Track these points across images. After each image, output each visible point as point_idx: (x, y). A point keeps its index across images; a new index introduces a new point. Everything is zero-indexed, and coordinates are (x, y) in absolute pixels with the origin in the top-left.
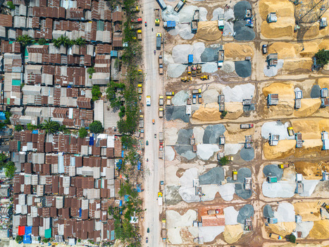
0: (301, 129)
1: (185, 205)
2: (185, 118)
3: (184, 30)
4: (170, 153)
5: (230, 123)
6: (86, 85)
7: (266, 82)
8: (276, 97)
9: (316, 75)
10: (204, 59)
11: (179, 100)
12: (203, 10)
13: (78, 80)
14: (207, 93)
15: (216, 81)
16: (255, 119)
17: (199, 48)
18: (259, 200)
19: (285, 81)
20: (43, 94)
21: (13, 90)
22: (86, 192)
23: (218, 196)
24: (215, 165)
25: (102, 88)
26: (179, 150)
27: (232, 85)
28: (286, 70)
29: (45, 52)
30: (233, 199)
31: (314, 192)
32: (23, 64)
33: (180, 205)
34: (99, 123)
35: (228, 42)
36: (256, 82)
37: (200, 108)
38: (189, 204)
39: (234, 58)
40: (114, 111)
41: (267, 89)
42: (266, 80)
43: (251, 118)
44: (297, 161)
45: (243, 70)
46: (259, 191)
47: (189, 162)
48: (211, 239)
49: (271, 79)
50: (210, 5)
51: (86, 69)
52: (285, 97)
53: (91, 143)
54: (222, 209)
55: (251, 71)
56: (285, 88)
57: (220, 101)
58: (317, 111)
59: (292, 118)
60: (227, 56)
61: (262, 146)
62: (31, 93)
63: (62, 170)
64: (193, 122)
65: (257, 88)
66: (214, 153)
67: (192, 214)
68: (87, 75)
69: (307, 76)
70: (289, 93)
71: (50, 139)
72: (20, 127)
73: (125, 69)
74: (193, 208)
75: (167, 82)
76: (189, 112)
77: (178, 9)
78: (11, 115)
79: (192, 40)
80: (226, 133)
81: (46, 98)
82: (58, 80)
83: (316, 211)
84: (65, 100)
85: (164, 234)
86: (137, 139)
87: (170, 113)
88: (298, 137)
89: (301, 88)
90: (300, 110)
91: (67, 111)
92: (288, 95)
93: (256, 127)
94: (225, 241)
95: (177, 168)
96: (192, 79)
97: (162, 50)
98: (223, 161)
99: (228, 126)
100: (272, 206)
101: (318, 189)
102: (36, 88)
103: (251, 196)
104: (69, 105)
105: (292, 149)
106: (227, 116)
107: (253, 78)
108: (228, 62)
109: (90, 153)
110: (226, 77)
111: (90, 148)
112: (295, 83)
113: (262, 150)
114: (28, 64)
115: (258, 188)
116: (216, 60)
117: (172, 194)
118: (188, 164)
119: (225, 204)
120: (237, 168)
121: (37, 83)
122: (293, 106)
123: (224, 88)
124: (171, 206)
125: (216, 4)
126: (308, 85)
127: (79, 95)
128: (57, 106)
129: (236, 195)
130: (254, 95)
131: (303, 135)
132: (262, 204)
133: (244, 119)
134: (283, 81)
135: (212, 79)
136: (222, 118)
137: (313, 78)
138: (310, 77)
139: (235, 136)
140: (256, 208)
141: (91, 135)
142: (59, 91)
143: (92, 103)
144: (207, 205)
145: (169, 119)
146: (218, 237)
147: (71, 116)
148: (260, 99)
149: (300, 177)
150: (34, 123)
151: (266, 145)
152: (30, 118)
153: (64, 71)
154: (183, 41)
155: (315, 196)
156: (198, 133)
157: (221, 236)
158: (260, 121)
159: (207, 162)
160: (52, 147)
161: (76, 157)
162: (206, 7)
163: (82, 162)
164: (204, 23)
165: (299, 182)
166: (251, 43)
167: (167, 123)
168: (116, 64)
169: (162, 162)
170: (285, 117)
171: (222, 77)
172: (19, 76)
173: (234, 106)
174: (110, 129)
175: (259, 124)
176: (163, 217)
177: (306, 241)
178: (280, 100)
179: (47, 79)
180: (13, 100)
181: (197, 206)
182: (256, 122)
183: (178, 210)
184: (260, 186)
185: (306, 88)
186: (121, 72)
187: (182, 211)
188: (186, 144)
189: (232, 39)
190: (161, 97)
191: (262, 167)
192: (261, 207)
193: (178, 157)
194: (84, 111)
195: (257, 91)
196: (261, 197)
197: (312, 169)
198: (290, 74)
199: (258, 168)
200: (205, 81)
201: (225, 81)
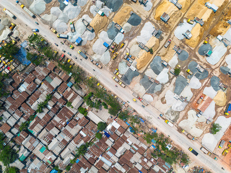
0: (194, 15)
1: (184, 113)
2: (136, 74)
3: (87, 36)
4: (148, 97)
5: (158, 51)
6: (74, 113)
7: (152, 14)
8: (165, 14)
10: (112, 38)
11: (123, 69)
12: (85, 17)
13: (68, 115)
14: (132, 51)
15: (130, 41)
16: (168, 36)
17: (103, 35)
18: (214, 70)
19: (160, 2)
20: (61, 140)
21: (45, 155)
22: (132, 160)
23: (193, 90)
24: (175, 78)
25: (83, 106)
26: (150, 92)
27: (138, 33)
29: (39, 121)
30: (202, 84)
32: (35, 138)
33: (181, 115)
34: (101, 123)
35: (113, 17)
36: (148, 19)
37: (137, 61)
38: (184, 110)
39: (125, 20)
40: (101, 109)
41: (157, 16)
42: (151, 13)
43: (165, 38)
44: (209, 32)
45: (136, 21)
46: (209, 66)
47: (161, 91)
48: (214, 113)
49: (153, 10)
50: (85, 11)
51: (66, 106)
52: (169, 10)
53: (108, 136)
54: (203, 94)
55: (140, 17)
56: (165, 6)
57: (142, 47)
59: (184, 15)
60: (121, 23)
61: (185, 44)
62: (55, 146)
63: (110, 164)
64: (141, 71)
65: (151, 21)
66: (168, 73)
67: (192, 112)
68: (70, 108)
70: (169, 5)
71: (88, 156)
72: (68, 167)
73: (83, 86)
74: (189, 110)
75: (108, 69)
76: (134, 69)
77: (74, 30)
78: (57, 167)
79: (96, 35)
80: (162, 58)
81: (64, 140)
82: (59, 126)
84: (73, 132)
85: (190, 137)
86: (126, 109)
87: (126, 80)
88: (197, 20)
90: (183, 7)
91: (81, 135)
92: (170, 7)
93: (172, 39)
94: (221, 107)
95: (160, 101)
96: (118, 53)
97: (88, 57)
98: (177, 72)
99: (159, 54)
100: (223, 65)
102: (54, 141)
103: (208, 72)
104: (78, 131)
105: (201, 29)
106: (154, 50)
107: (144, 19)
108: (125, 26)
109: (113, 141)
110: (131, 33)
111: (110, 138)
113: (187, 46)
114: (38, 135)
115: (207, 65)
116: (118, 31)
117: (172, 115)
118: (162, 93)
119: (201, 90)
120: (187, 68)
121: (52, 139)
122: (177, 9)
123: (137, 39)
124: (178, 121)
125: (87, 7)
127: (77, 121)
128: (73, 138)
129: (201, 80)
130: (154, 26)
131: (198, 16)
132: (217, 70)
133: (163, 42)
134: (159, 4)
135: (126, 42)
136: (153, 54)
139: (168, 54)
140: (217, 75)
141: (104, 132)
142: (66, 130)
143: (87, 118)
144: (194, 100)
145: (129, 83)
146: (216, 109)
147: (84, 135)
148: (159, 24)
149: (220, 37)
150: (72, 158)
151: (187, 41)
152: (68, 158)
153: (57, 119)
154: (93, 41)
156: (150, 73)
157: (217, 107)
158: (171, 34)
159: (170, 81)
160: (93, 158)
161: (110, 150)
162: (85, 14)
163: (114, 149)
164: (93, 22)
165: (222, 40)
166: (124, 4)
167: (130, 86)
168: (76, 88)
169: (150, 106)
170: (180, 18)
171: (130, 36)
172: (40, 145)
173: (151, 42)
174: (108, 119)
175: (172, 36)
176: (180, 130)
178: (168, 14)
179: (54, 131)
180: (51, 159)
181: (189, 107)
182: (170, 37)
183: (183, 119)
184: (207, 63)
186: (83, 89)
187: (186, 117)
188: (151, 85)
189: (113, 13)
190: (114, 78)
191: (197, 53)
192: (218, 72)
193: (154, 95)
194: (88, 126)
195: (153, 22)
196: (213, 67)
197: (221, 27)
199: (196, 56)
200: (125, 47)
201: (133, 36)
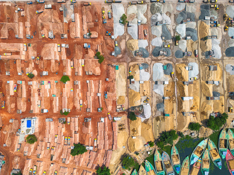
0: (195, 84)
1: (149, 17)
2: (202, 17)
4: (181, 7)
5: (198, 44)
8: (215, 69)
9: (226, 95)
14: (216, 30)
15: (223, 36)
16: (200, 59)
18: (152, 61)
19: (223, 77)
23: (155, 37)
24: (173, 35)
26: (183, 13)
27: (221, 45)
28: (229, 77)
30: (152, 46)
31: (156, 93)
33: (149, 13)
36: (222, 59)
37: (208, 25)
41: (218, 65)
42: (223, 66)
46: (157, 61)
47: (175, 19)
48: (129, 32)
49: (224, 68)
52: (214, 74)
54: (146, 39)
55: (229, 56)
56: (219, 76)
57: (213, 37)
58: (204, 95)
59: (200, 81)
61: (184, 63)
64: (199, 22)
65: (219, 60)
66: (180, 34)
67: (145, 20)
69: (226, 90)
70: (217, 77)
74: (147, 22)
75: (224, 5)
76: (206, 18)
83: (146, 93)
87: (205, 7)
88: (191, 83)
89: (219, 85)
90: (206, 84)
93: (195, 59)
94: (128, 41)
95: (171, 12)
99: (196, 43)
100: (148, 68)
101: (158, 95)
103: (154, 56)
105: (183, 79)
106: (202, 41)
110: (226, 42)
112: (221, 82)
113: (182, 63)
119: (150, 41)
120: (170, 48)
123: (219, 40)
124: (149, 8)
126: (220, 90)
129: (154, 47)
130: (215, 58)
131: (192, 85)
132: (149, 63)
133: (200, 52)
134: (222, 75)
135: (225, 33)
136: (201, 39)
137: (225, 93)
138: (225, 91)
139: (190, 47)
140: (147, 59)
144: (149, 30)
145: (201, 7)
146: (130, 36)
148: (212, 61)
155: (154, 93)
157: (131, 38)
158: (199, 62)
159: (175, 30)
165: (164, 82)
167: (199, 6)
170: (201, 77)
171: (226, 39)
175: (197, 61)
176: (144, 2)
177: (128, 87)
178: (213, 72)
183: (147, 12)
184: (160, 61)
185: (218, 88)
187: (146, 15)
188: (186, 16)
191: (171, 63)
192: (147, 62)
193: (178, 13)
195: (217, 60)
196: (153, 62)
198: (227, 79)
199: (171, 60)
200: (223, 30)
201: (223, 41)
